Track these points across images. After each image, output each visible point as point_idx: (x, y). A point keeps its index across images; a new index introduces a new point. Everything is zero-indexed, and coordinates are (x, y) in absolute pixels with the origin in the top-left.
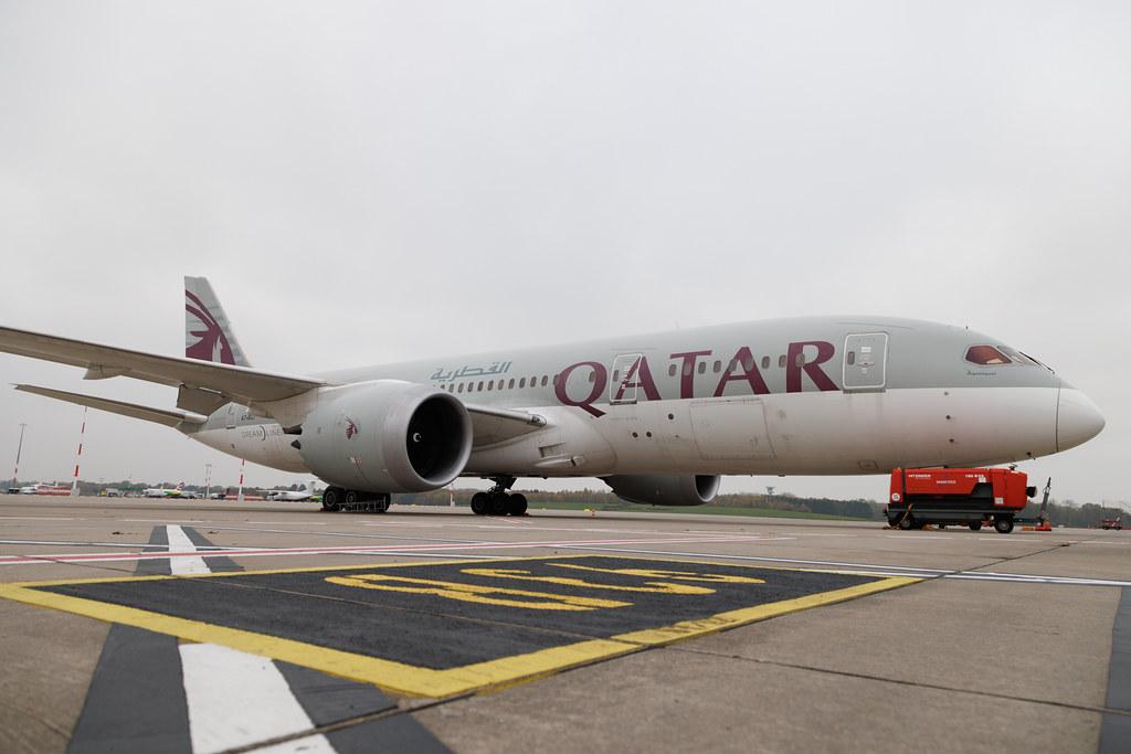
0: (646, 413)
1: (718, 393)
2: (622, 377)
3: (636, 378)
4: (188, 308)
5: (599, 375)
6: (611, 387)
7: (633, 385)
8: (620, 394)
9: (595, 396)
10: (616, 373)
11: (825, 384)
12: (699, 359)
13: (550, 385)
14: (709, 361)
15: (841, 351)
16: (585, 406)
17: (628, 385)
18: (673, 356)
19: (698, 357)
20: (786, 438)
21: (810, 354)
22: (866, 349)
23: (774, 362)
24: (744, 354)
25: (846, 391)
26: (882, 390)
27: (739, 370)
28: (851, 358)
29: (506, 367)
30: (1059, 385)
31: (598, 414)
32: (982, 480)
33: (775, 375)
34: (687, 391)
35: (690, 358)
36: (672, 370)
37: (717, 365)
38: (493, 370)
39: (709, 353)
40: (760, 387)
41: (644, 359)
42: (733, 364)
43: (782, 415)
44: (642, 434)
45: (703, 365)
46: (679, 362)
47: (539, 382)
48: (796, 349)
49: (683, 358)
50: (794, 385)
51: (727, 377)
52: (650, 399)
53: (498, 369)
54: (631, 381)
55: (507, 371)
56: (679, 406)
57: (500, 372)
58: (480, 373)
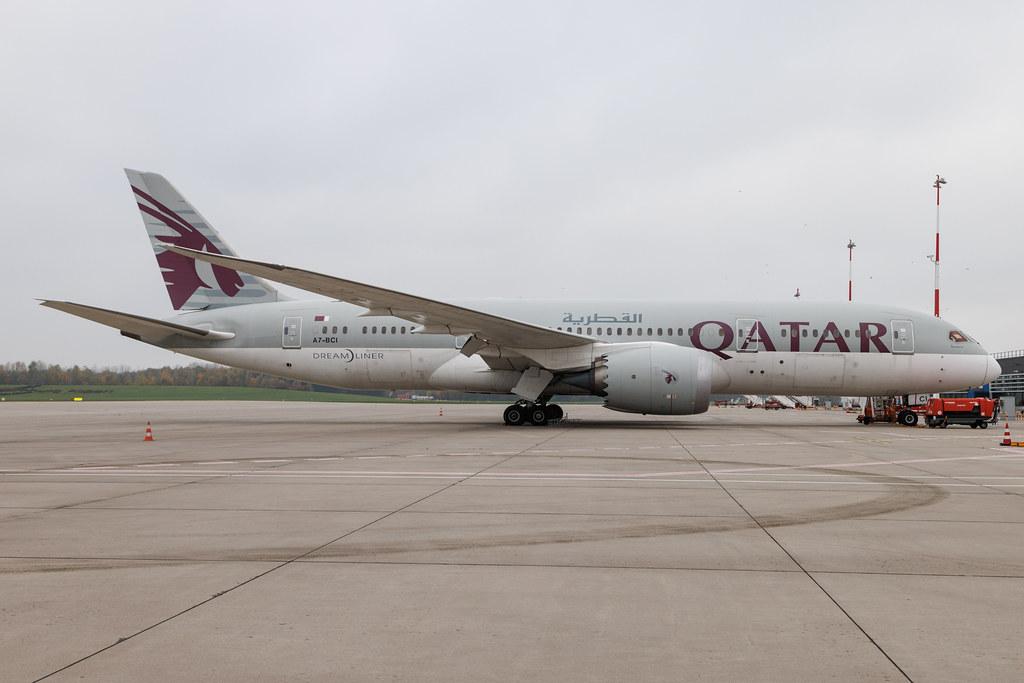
0: (763, 359)
1: (817, 349)
2: (746, 335)
3: (757, 336)
4: (142, 207)
5: (727, 333)
6: (738, 341)
7: (755, 341)
8: (745, 345)
9: (725, 345)
10: (741, 331)
11: (883, 349)
12: (802, 328)
13: (686, 336)
14: (810, 329)
15: (891, 330)
16: (717, 351)
17: (751, 340)
18: (781, 324)
19: (800, 326)
20: (854, 377)
21: (874, 331)
22: (903, 330)
23: (852, 334)
24: (831, 327)
25: (894, 354)
26: (912, 354)
27: (830, 337)
28: (896, 335)
29: (639, 318)
30: (986, 354)
31: (726, 357)
32: (977, 404)
33: (853, 341)
34: (795, 346)
35: (795, 326)
36: (784, 333)
37: (815, 333)
38: (627, 320)
39: (807, 324)
40: (844, 348)
41: (759, 323)
42: (826, 333)
43: (855, 365)
44: (757, 371)
45: (805, 332)
46: (788, 328)
47: (675, 332)
48: (864, 326)
49: (789, 326)
50: (865, 348)
51: (822, 340)
52: (768, 350)
53: (632, 319)
54: (753, 338)
55: (640, 321)
56: (789, 356)
57: (635, 321)
58: (616, 321)
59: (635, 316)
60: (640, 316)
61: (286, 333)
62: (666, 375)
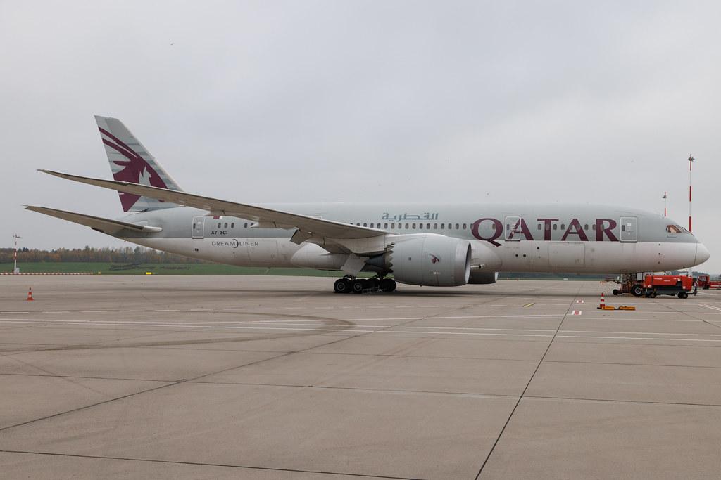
0: (525, 246)
1: (564, 239)
2: (512, 228)
3: (520, 229)
4: (105, 141)
5: (498, 227)
6: (506, 233)
7: (519, 232)
8: (511, 236)
9: (497, 236)
10: (508, 225)
11: (613, 238)
12: (553, 223)
13: (469, 230)
14: (559, 224)
15: (620, 224)
16: (490, 240)
17: (515, 232)
18: (538, 220)
19: (552, 222)
20: (592, 259)
21: (606, 225)
22: (629, 225)
23: (590, 227)
24: (575, 222)
25: (622, 242)
26: (635, 242)
27: (574, 230)
28: (624, 228)
29: (436, 216)
30: (697, 242)
31: (498, 245)
32: (679, 280)
33: (591, 233)
34: (548, 237)
35: (548, 222)
36: (540, 226)
37: (563, 227)
38: (427, 217)
39: (557, 220)
40: (584, 238)
41: (522, 219)
42: (570, 227)
43: (593, 250)
44: (521, 255)
45: (555, 227)
46: (543, 223)
47: (461, 226)
48: (599, 222)
49: (544, 222)
50: (599, 238)
51: (568, 232)
52: (528, 239)
53: (430, 217)
54: (517, 230)
55: (436, 218)
56: (543, 244)
57: (433, 219)
58: (419, 218)
59: (433, 214)
60: (437, 214)
61: (194, 227)
62: (432, 258)
